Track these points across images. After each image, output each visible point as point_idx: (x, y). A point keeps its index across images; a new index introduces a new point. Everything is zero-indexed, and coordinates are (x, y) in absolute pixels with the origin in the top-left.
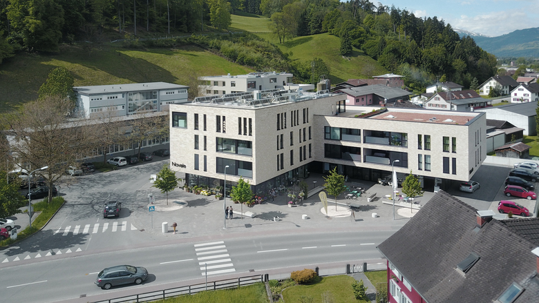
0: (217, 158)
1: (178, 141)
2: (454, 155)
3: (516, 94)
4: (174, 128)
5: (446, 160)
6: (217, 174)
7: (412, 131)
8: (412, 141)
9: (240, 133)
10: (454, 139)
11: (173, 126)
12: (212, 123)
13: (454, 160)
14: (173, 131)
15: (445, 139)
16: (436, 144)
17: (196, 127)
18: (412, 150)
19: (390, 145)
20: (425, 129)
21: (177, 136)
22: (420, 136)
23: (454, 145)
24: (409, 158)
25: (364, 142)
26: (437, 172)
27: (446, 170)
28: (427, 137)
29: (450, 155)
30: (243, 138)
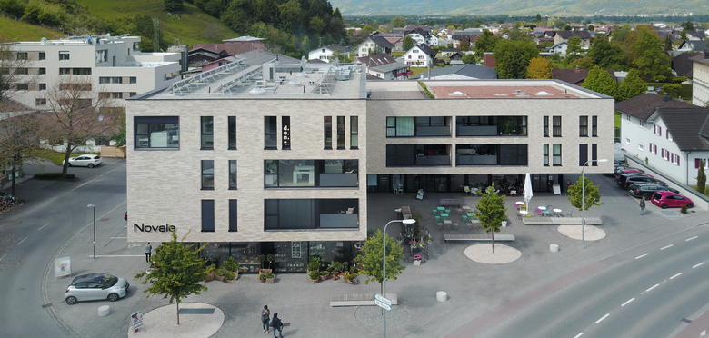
0: (266, 200)
1: (151, 178)
2: (595, 140)
3: (410, 57)
4: (139, 153)
5: (583, 148)
6: (267, 233)
7: (534, 112)
8: (535, 127)
9: (328, 147)
10: (595, 118)
11: (136, 147)
12: (251, 131)
13: (595, 146)
14: (135, 159)
15: (583, 119)
16: (570, 128)
17: (207, 144)
18: (534, 140)
19: (499, 135)
20: (553, 108)
21: (147, 167)
22: (546, 119)
23: (595, 127)
24: (529, 151)
25: (457, 136)
26: (570, 165)
27: (583, 161)
28: (557, 119)
29: (589, 141)
30: (335, 154)
